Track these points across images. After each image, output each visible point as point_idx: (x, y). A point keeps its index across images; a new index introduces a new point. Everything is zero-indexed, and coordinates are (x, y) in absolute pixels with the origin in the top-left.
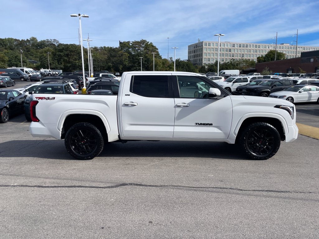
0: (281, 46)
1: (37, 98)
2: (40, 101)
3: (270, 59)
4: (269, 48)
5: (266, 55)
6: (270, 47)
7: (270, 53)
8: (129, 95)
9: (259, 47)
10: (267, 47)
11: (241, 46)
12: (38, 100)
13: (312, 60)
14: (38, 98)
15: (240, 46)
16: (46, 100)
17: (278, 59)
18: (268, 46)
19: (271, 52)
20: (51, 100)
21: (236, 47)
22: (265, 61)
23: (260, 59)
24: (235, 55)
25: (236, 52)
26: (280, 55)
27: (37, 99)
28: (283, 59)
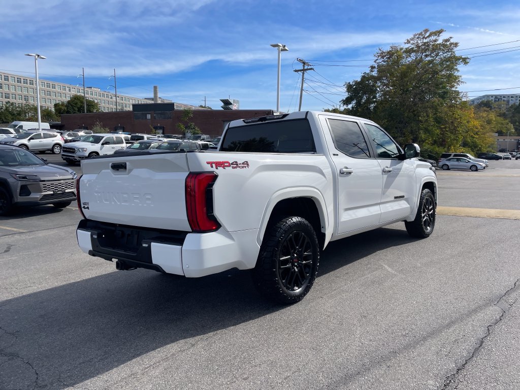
0: (89, 90)
1: (211, 163)
2: (220, 171)
3: (77, 109)
4: (70, 91)
5: (69, 102)
6: (71, 89)
7: (75, 99)
8: (337, 155)
9: (54, 87)
10: (67, 89)
11: (21, 81)
12: (214, 169)
13: (149, 116)
14: (214, 165)
15: (19, 81)
16: (233, 168)
17: (89, 111)
18: (68, 87)
19: (78, 98)
20: (243, 167)
21: (11, 81)
22: (68, 112)
23: (60, 107)
24: (11, 96)
25: (12, 91)
26: (91, 105)
27: (212, 167)
28: (97, 111)
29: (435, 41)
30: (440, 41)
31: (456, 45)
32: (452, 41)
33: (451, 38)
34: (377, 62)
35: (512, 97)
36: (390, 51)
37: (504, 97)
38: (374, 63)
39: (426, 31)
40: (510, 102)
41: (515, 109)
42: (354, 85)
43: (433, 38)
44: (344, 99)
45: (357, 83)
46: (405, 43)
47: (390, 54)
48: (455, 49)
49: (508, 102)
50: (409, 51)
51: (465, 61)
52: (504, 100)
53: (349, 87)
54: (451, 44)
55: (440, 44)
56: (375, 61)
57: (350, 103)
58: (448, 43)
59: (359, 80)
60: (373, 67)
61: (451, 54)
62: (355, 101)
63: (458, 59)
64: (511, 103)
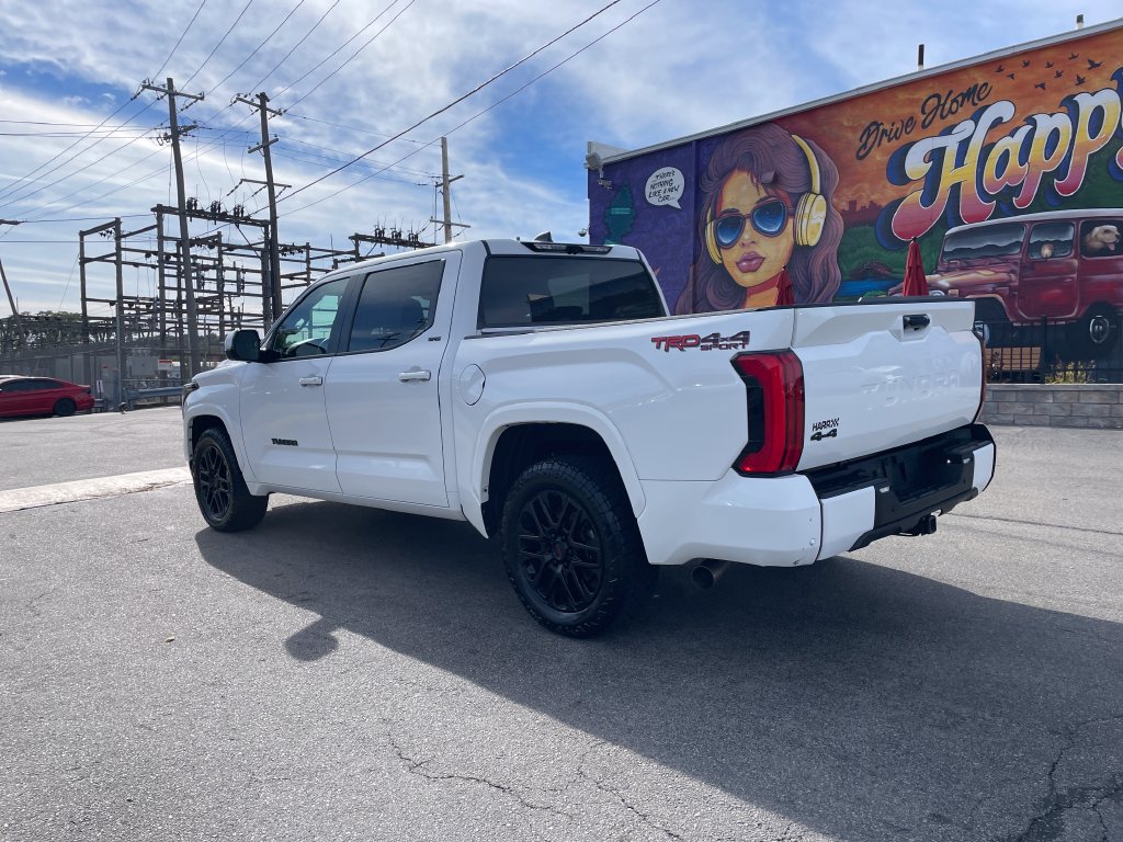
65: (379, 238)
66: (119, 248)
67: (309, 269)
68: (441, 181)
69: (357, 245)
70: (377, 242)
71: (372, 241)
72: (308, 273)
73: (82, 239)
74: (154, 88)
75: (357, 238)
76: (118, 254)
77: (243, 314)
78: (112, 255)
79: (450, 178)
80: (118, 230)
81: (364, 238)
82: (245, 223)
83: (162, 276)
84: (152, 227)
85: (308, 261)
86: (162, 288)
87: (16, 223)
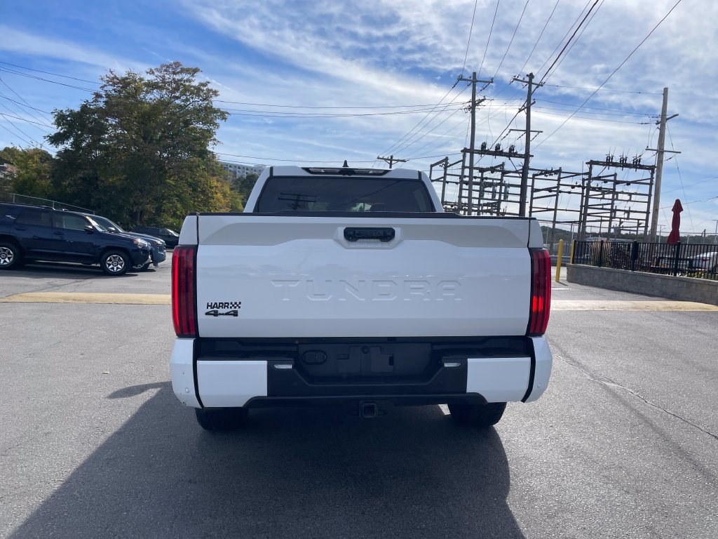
29: (188, 80)
30: (195, 83)
31: (215, 93)
32: (210, 86)
33: (209, 83)
34: (105, 88)
35: (239, 168)
36: (127, 78)
37: (230, 166)
38: (100, 90)
39: (177, 64)
40: (238, 173)
41: (243, 183)
42: (68, 116)
43: (186, 77)
44: (53, 134)
45: (72, 114)
46: (147, 73)
47: (125, 83)
48: (214, 99)
49: (235, 173)
50: (152, 86)
51: (223, 115)
52: (230, 170)
53: (61, 119)
54: (209, 90)
55: (194, 87)
56: (102, 87)
57: (63, 143)
58: (205, 88)
59: (77, 109)
60: (98, 96)
61: (208, 104)
62: (72, 140)
63: (216, 111)
64: (238, 175)
65: (609, 163)
66: (446, 174)
67: (559, 185)
68: (660, 119)
69: (591, 168)
70: (606, 165)
71: (603, 165)
72: (558, 187)
73: (431, 169)
74: (465, 80)
75: (592, 163)
76: (444, 177)
77: (506, 213)
78: (441, 178)
79: (667, 117)
80: (447, 163)
81: (597, 163)
82: (515, 157)
83: (461, 189)
84: (460, 161)
85: (559, 180)
86: (460, 197)
87: (404, 161)
